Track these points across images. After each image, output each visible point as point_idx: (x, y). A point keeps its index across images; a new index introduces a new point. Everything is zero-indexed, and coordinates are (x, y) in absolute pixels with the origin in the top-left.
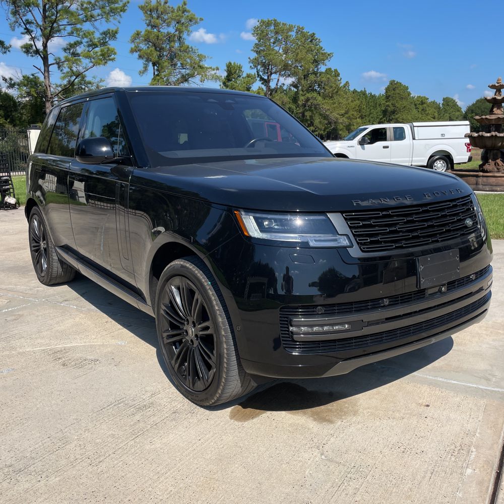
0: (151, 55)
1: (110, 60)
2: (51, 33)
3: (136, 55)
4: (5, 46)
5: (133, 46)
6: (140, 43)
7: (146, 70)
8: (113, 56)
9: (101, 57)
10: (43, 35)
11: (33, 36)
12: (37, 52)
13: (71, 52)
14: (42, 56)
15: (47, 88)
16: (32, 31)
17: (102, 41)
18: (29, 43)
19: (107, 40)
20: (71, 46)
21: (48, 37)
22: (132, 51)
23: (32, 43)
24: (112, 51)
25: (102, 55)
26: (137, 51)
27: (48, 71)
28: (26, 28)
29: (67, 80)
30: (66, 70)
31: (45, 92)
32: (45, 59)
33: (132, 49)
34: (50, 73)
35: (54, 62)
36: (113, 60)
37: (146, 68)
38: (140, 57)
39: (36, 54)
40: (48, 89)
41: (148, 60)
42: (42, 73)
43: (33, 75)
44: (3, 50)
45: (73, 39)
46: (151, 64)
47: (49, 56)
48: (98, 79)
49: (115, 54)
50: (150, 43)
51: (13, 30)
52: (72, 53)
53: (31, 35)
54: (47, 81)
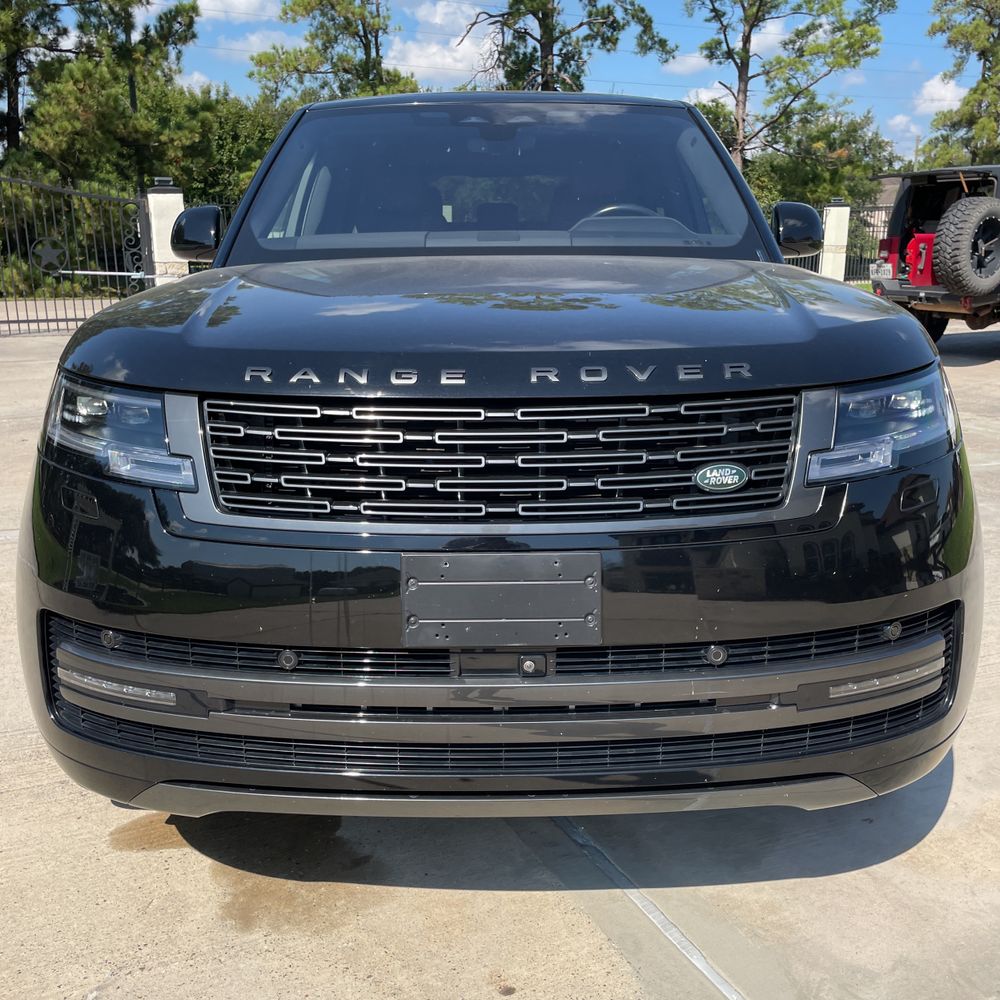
0: (973, 37)
1: (867, 54)
2: (760, 14)
3: (942, 38)
4: (668, 48)
5: (937, 20)
6: (954, 11)
7: (959, 70)
8: (873, 47)
9: (848, 51)
10: (746, 20)
11: (725, 23)
12: (730, 54)
13: (796, 47)
14: (738, 61)
15: (738, 125)
16: (724, 14)
17: (864, 18)
18: (716, 37)
19: (876, 13)
20: (797, 35)
21: (754, 22)
22: (934, 31)
23: (722, 37)
24: (872, 36)
25: (850, 46)
26: (944, 31)
27: (745, 91)
28: (714, 10)
29: (777, 105)
30: (780, 84)
31: (733, 132)
32: (743, 68)
33: (933, 25)
34: (748, 94)
35: (760, 70)
36: (874, 53)
37: (959, 67)
38: (951, 42)
39: (728, 58)
40: (741, 127)
41: (967, 47)
42: (734, 95)
43: (713, 101)
44: (664, 56)
45: (803, 22)
46: (974, 56)
47: (751, 59)
48: (840, 99)
49: (878, 40)
50: (979, 10)
51: (691, 15)
52: (798, 50)
53: (721, 23)
54: (741, 111)
